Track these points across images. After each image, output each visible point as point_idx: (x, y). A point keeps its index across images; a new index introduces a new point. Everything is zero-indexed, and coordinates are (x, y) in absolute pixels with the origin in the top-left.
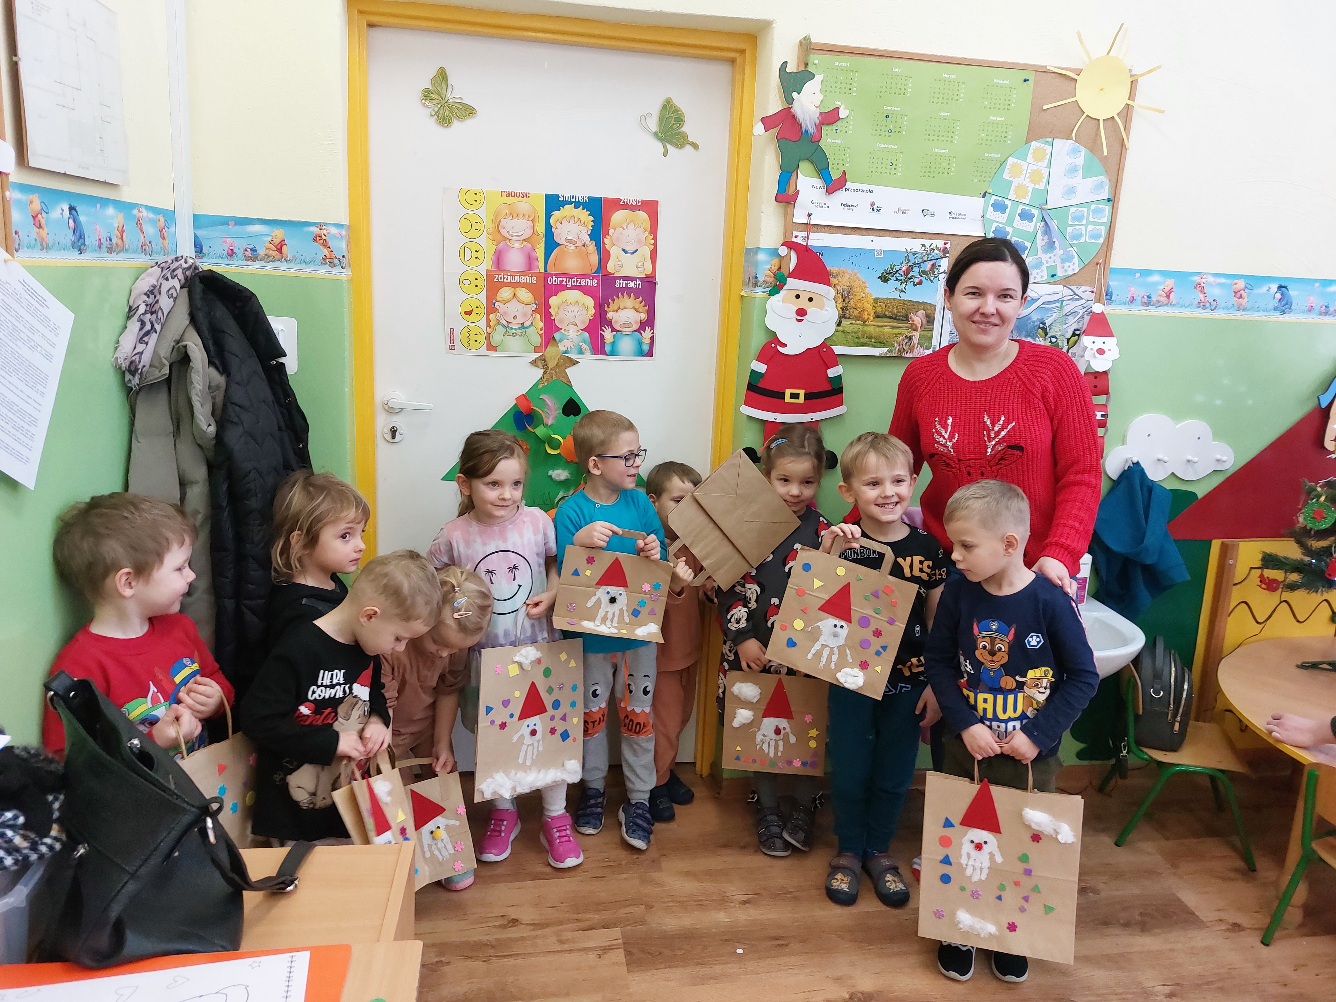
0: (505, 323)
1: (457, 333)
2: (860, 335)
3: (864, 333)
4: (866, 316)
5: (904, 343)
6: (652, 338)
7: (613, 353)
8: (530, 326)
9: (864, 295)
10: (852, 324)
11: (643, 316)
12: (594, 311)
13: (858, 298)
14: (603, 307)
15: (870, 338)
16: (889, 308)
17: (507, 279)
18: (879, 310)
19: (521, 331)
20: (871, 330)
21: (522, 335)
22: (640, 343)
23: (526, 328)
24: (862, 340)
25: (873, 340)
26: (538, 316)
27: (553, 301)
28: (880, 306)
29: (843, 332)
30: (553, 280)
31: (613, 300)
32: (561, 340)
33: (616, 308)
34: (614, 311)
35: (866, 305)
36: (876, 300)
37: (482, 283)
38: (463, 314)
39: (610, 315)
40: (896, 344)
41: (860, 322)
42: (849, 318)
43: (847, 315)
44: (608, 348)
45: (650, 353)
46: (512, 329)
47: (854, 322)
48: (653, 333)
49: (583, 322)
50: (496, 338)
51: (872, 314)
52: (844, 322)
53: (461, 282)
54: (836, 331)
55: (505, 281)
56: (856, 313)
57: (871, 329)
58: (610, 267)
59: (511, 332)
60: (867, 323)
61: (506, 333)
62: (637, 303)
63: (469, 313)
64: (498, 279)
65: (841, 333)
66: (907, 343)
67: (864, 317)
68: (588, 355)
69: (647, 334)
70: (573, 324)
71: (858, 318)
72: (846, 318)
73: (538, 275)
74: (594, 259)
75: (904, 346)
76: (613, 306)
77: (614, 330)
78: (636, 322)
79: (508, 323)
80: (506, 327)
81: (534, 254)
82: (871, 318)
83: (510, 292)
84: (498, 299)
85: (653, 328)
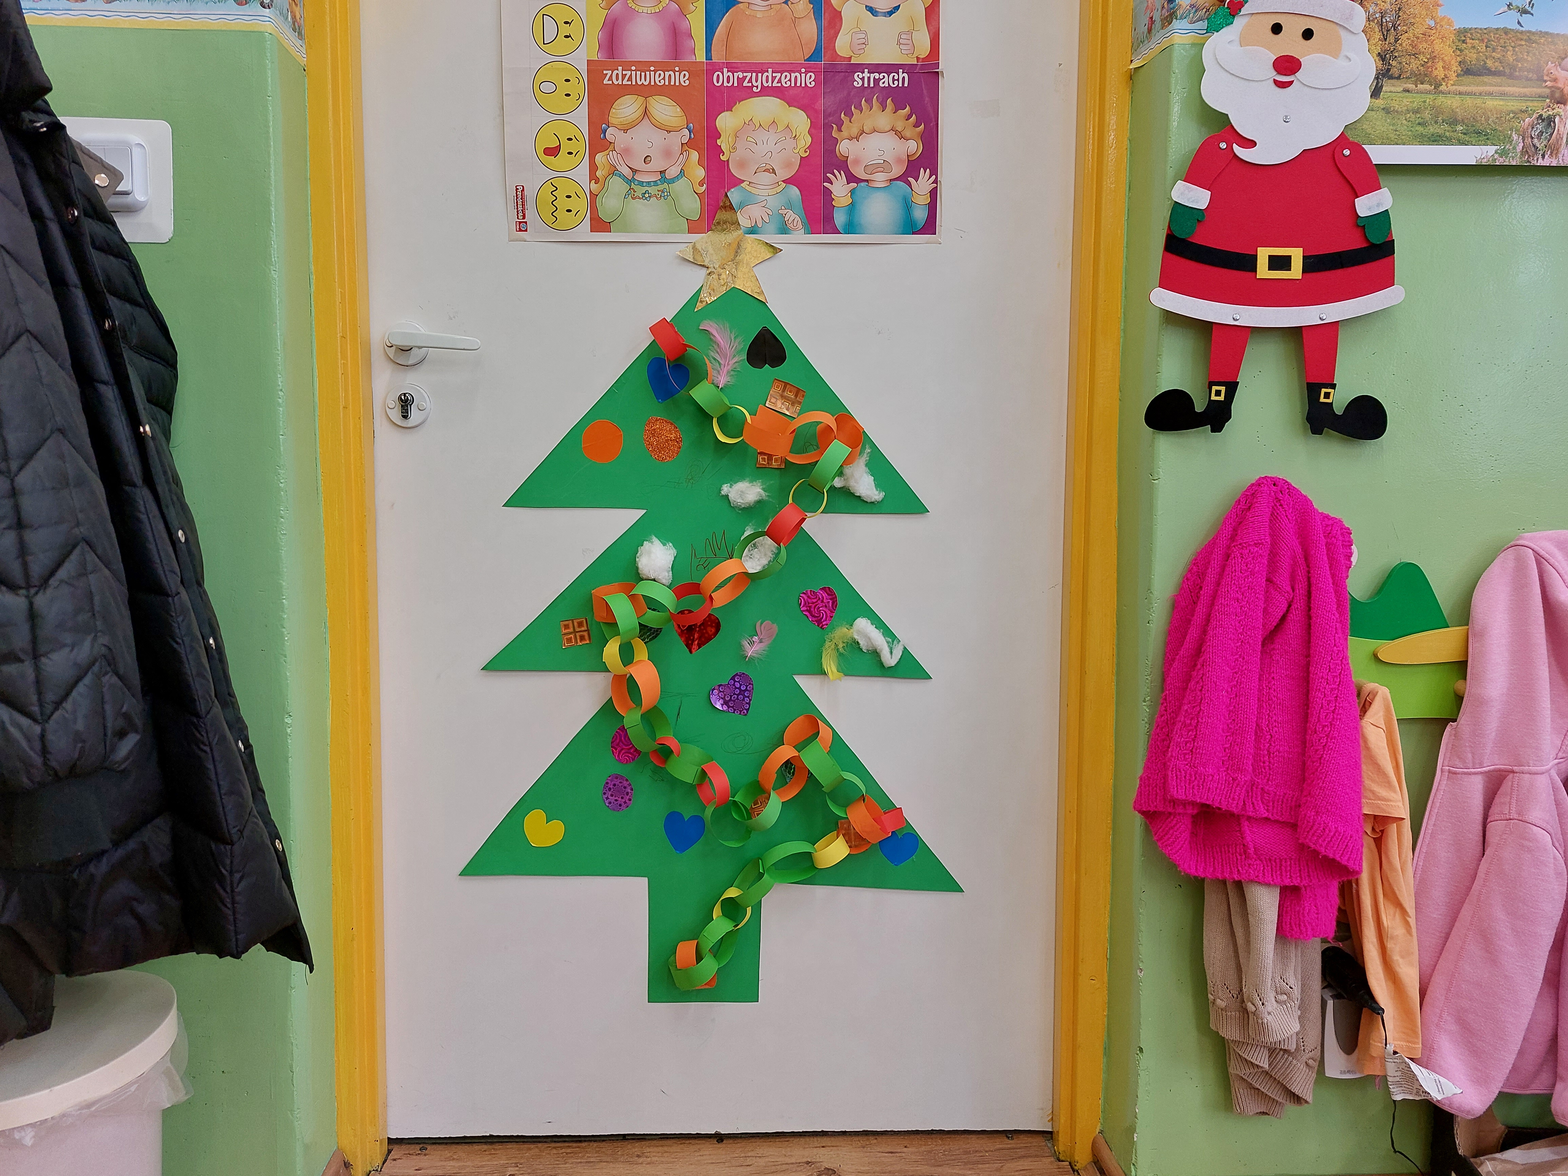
0: (626, 171)
1: (529, 194)
2: (1427, 115)
3: (1437, 111)
4: (1439, 73)
5: (1535, 133)
6: (934, 193)
7: (851, 228)
8: (677, 178)
9: (1432, 24)
10: (1407, 91)
11: (914, 147)
12: (809, 140)
13: (1419, 30)
14: (828, 128)
15: (1453, 122)
16: (1494, 50)
17: (630, 79)
18: (1471, 56)
19: (661, 187)
20: (1455, 105)
21: (663, 195)
22: (907, 206)
23: (673, 180)
24: (1432, 129)
25: (1460, 128)
26: (695, 155)
27: (725, 122)
28: (1474, 47)
29: (1387, 110)
30: (724, 79)
31: (850, 115)
32: (742, 206)
33: (855, 131)
34: (850, 139)
35: (1438, 46)
36: (1463, 34)
37: (580, 88)
38: (541, 152)
39: (844, 147)
40: (1515, 137)
41: (1426, 87)
42: (1398, 78)
43: (1395, 71)
44: (840, 219)
45: (929, 227)
46: (641, 183)
47: (1411, 86)
48: (936, 181)
49: (788, 165)
50: (609, 205)
51: (1455, 67)
52: (1388, 87)
53: (536, 86)
54: (1370, 109)
55: (625, 82)
56: (1414, 65)
57: (1452, 103)
58: (843, 45)
59: (639, 191)
60: (1443, 88)
61: (630, 194)
62: (901, 119)
63: (552, 152)
64: (610, 79)
65: (1382, 114)
66: (1542, 132)
67: (1435, 73)
68: (800, 235)
69: (923, 184)
70: (765, 171)
71: (1420, 77)
72: (1391, 77)
73: (693, 70)
74: (809, 29)
75: (1536, 141)
76: (850, 127)
77: (851, 178)
78: (899, 161)
79: (634, 171)
80: (629, 181)
81: (684, 25)
82: (1453, 76)
83: (636, 106)
84: (612, 120)
85: (934, 172)
